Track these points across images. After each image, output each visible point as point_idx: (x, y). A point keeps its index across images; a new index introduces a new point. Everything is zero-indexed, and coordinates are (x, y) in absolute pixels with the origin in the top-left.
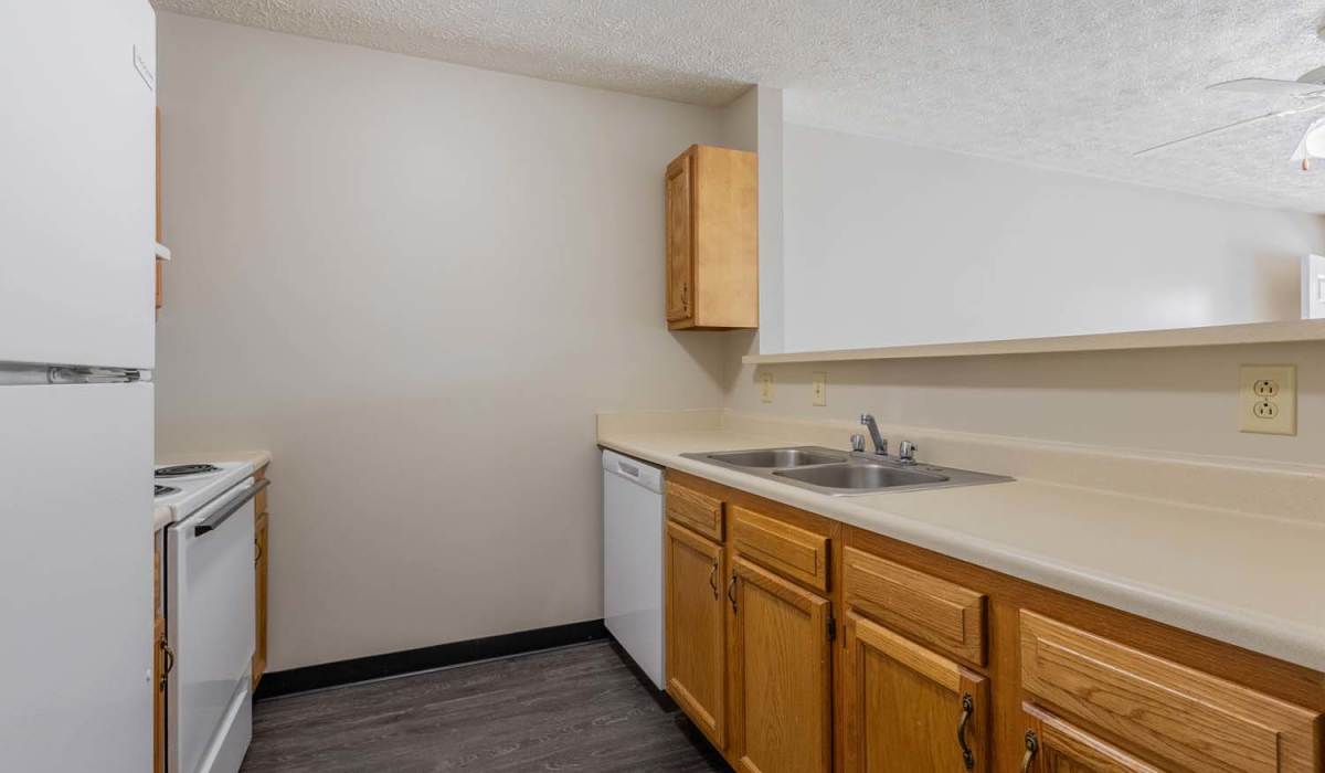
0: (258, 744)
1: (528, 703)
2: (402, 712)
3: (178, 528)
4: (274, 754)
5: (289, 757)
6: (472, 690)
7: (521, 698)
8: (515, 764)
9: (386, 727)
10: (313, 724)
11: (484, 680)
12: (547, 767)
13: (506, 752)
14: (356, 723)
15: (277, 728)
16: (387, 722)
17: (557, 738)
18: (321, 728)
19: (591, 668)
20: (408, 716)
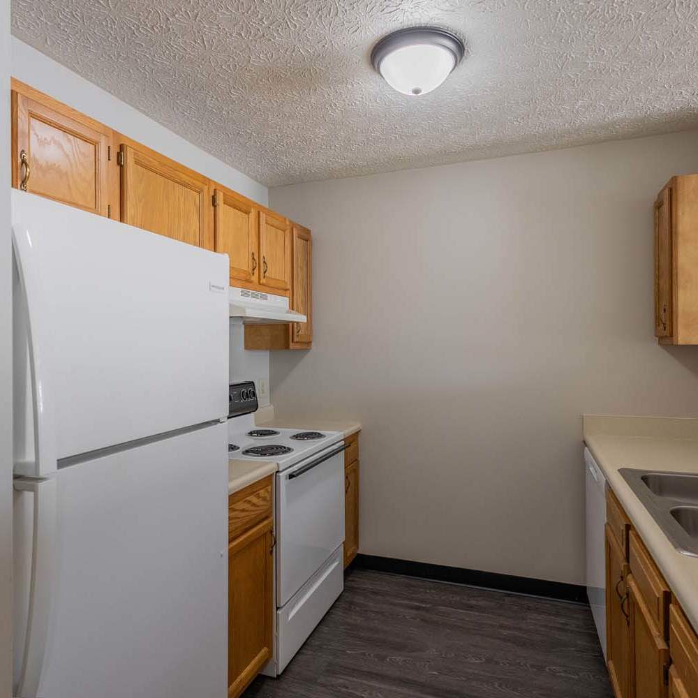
0: (347, 594)
1: (505, 632)
2: (424, 605)
3: (281, 474)
4: (351, 603)
5: (358, 609)
6: (471, 607)
7: (501, 626)
8: (476, 672)
9: (411, 611)
10: (375, 593)
11: (482, 603)
12: (496, 685)
13: (473, 660)
14: (396, 601)
15: (358, 588)
16: (412, 608)
17: (513, 668)
18: (379, 597)
19: (567, 624)
20: (427, 610)
